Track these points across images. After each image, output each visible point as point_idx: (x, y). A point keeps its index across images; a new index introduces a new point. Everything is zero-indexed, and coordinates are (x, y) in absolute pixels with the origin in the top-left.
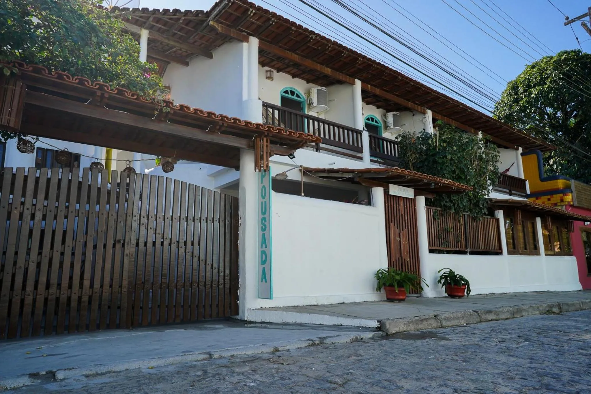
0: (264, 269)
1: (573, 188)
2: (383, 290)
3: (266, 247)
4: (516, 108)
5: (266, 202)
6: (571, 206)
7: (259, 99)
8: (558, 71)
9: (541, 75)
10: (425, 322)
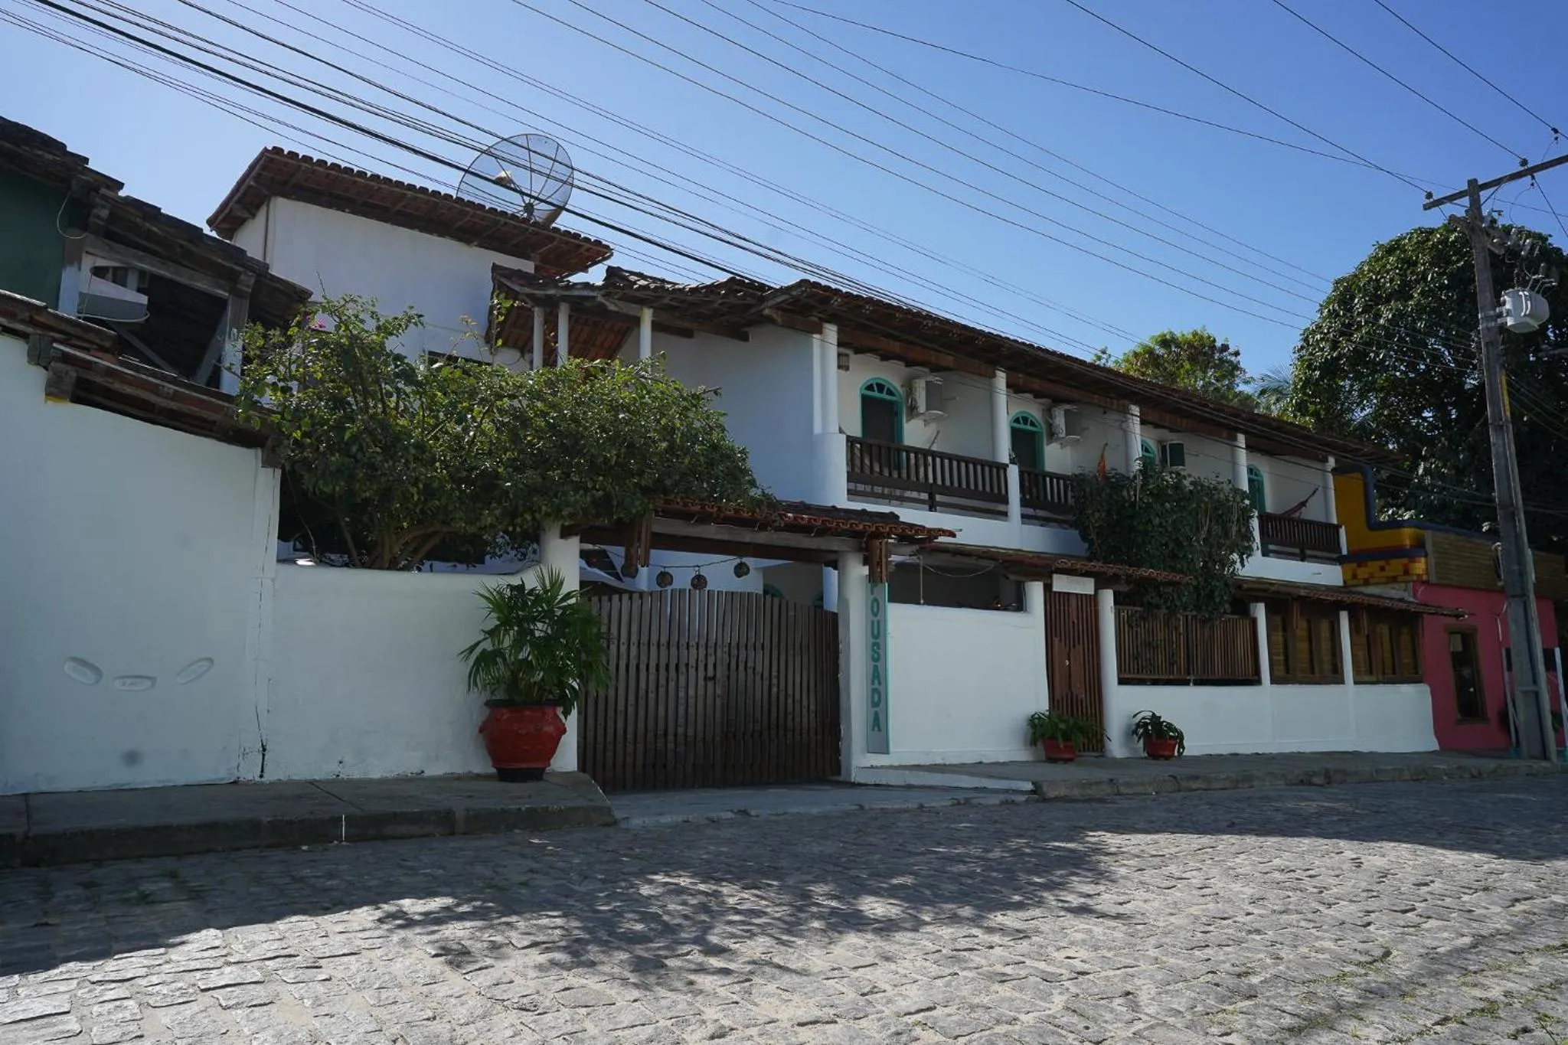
0: (876, 714)
1: (1429, 547)
2: (1040, 746)
3: (880, 684)
4: (1346, 347)
5: (878, 622)
6: (1424, 583)
7: (841, 431)
8: (1440, 268)
9: (1403, 275)
10: (1094, 787)
